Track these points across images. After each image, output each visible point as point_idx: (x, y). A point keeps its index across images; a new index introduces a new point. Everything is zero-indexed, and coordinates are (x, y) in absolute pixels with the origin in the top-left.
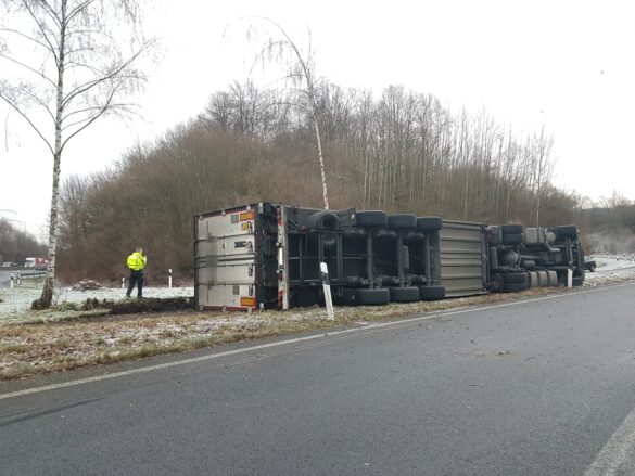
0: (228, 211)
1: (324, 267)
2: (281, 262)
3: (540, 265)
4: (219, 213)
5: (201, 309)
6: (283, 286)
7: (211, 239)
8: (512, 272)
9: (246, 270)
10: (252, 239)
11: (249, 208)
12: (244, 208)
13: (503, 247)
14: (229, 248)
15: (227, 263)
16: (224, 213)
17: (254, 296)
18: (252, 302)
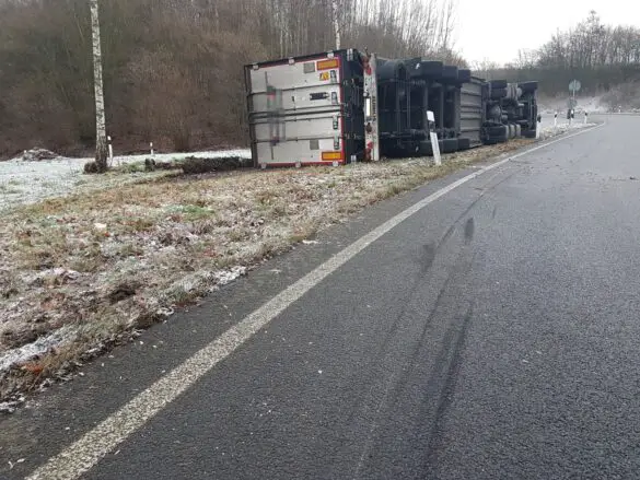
0: (297, 59)
1: (430, 116)
2: (368, 113)
3: (511, 120)
4: (285, 61)
5: (264, 167)
6: (371, 139)
7: (271, 91)
8: (495, 125)
9: (330, 123)
10: (337, 90)
11: (331, 55)
12: (324, 55)
13: (491, 101)
14: (303, 101)
15: (298, 117)
16: (292, 61)
17: (341, 149)
18: (338, 156)
